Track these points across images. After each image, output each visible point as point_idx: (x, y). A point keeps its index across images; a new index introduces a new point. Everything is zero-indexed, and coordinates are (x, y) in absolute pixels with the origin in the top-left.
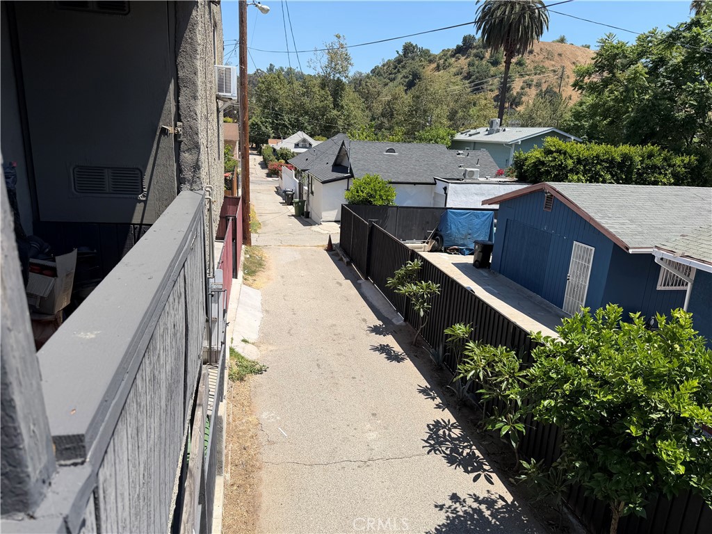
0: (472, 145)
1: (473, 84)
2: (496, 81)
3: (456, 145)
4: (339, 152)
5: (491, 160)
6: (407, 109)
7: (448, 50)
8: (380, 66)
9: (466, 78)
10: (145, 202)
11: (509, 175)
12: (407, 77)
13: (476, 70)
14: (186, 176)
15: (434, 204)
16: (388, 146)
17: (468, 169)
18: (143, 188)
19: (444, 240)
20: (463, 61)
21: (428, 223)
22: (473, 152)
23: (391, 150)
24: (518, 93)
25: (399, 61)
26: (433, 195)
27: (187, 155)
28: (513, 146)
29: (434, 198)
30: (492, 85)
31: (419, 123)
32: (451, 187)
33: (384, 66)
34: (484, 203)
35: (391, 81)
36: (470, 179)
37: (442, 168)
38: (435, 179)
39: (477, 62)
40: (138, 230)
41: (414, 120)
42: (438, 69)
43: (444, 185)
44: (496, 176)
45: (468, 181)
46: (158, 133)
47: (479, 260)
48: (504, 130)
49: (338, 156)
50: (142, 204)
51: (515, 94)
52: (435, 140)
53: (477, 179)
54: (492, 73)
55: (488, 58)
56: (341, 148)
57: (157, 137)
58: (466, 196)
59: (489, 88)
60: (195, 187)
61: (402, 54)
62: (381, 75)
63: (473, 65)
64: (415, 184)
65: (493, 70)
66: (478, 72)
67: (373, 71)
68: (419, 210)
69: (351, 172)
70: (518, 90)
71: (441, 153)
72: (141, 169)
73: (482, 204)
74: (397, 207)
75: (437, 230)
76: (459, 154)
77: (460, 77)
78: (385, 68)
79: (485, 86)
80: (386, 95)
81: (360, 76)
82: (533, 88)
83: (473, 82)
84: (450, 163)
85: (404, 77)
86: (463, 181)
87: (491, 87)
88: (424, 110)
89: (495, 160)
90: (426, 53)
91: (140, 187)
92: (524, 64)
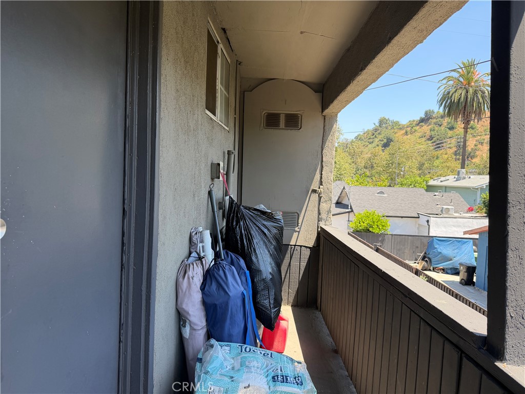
0: (444, 189)
1: (435, 144)
2: (454, 142)
3: (430, 188)
4: (340, 195)
5: (462, 200)
6: (385, 163)
7: (414, 121)
8: (361, 134)
9: (428, 139)
10: (299, 232)
11: (478, 212)
12: (382, 141)
13: (437, 134)
14: (323, 217)
15: (418, 233)
16: (378, 190)
17: (445, 207)
18: (298, 224)
19: (432, 261)
20: (426, 128)
21: (417, 247)
22: (447, 194)
23: (382, 193)
24: (472, 149)
25: (376, 130)
26: (417, 226)
27: (324, 204)
28: (479, 189)
29: (418, 228)
30: (450, 144)
31: (395, 173)
32: (433, 220)
33: (364, 134)
34: (465, 233)
35: (370, 143)
36: (446, 214)
37: (423, 206)
38: (418, 214)
39: (436, 128)
40: (293, 248)
41: (391, 170)
42: (406, 133)
43: (427, 218)
44: (467, 212)
45: (445, 216)
46: (310, 192)
47: (465, 279)
48: (470, 178)
49: (339, 197)
50: (297, 233)
51: (470, 150)
52: (414, 185)
53: (452, 214)
54: (449, 135)
55: (445, 124)
56: (342, 191)
57: (309, 194)
58: (445, 227)
59: (448, 146)
60: (327, 223)
61: (378, 125)
62: (363, 140)
63: (434, 130)
64: (402, 217)
65: (450, 133)
66: (438, 135)
67: (356, 138)
68: (410, 237)
69: (351, 208)
70: (472, 147)
71: (421, 195)
72: (299, 213)
73: (464, 234)
74: (392, 235)
75: (425, 253)
76: (435, 195)
77: (424, 139)
78: (365, 135)
79: (444, 145)
80: (367, 153)
81: (346, 141)
82: (485, 145)
83: (435, 142)
84: (429, 202)
85: (380, 140)
86: (441, 216)
87: (450, 145)
88: (399, 164)
89: (465, 200)
90: (397, 123)
91: (297, 223)
92: (475, 128)
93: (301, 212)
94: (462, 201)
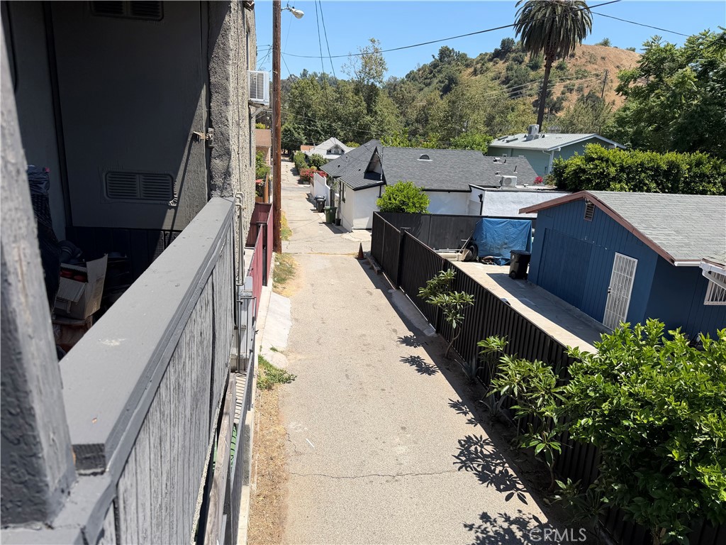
0: (510, 152)
1: (511, 89)
2: (536, 86)
3: (493, 152)
4: (372, 159)
5: (530, 167)
6: (442, 114)
7: (486, 54)
8: (415, 70)
9: (504, 83)
10: (176, 208)
11: (548, 183)
12: (443, 82)
13: (515, 75)
14: (217, 183)
15: (469, 212)
16: (422, 153)
17: (506, 177)
18: (173, 194)
19: (479, 249)
20: (501, 66)
21: (462, 231)
22: (511, 159)
23: (425, 157)
24: (558, 98)
25: (435, 65)
26: (468, 203)
27: (217, 161)
28: (553, 153)
29: (469, 206)
30: (531, 89)
31: (455, 129)
32: (487, 195)
33: (419, 70)
34: (521, 211)
35: (426, 86)
36: (506, 186)
37: (477, 175)
38: (470, 186)
39: (515, 67)
40: (168, 236)
41: (450, 125)
42: (475, 73)
43: (479, 192)
44: (534, 184)
45: (505, 188)
46: (189, 139)
47: (516, 271)
48: (544, 137)
49: (370, 163)
50: (173, 210)
51: (555, 99)
52: (471, 146)
53: (514, 187)
54: (531, 77)
55: (527, 62)
56: (374, 154)
57: (188, 143)
58: (502, 204)
59: (528, 93)
60: (225, 193)
61: (437, 58)
62: (417, 80)
63: (512, 69)
64: (449, 191)
65: (532, 74)
66: (517, 77)
67: (408, 76)
68: (453, 218)
69: (384, 179)
70: (559, 95)
71: (477, 160)
72: (172, 175)
73: (520, 213)
74: (430, 215)
75: (471, 239)
76: (496, 161)
77: (497, 82)
78: (421, 72)
79: (524, 91)
80: (421, 100)
81: (395, 81)
82: (575, 93)
83: (511, 87)
84: (486, 170)
85: (440, 81)
86: (500, 189)
87: (530, 92)
88: (460, 116)
89: (533, 168)
90: (462, 57)
91: (171, 193)
92: (565, 68)
93: (176, 174)
94: (529, 169)
